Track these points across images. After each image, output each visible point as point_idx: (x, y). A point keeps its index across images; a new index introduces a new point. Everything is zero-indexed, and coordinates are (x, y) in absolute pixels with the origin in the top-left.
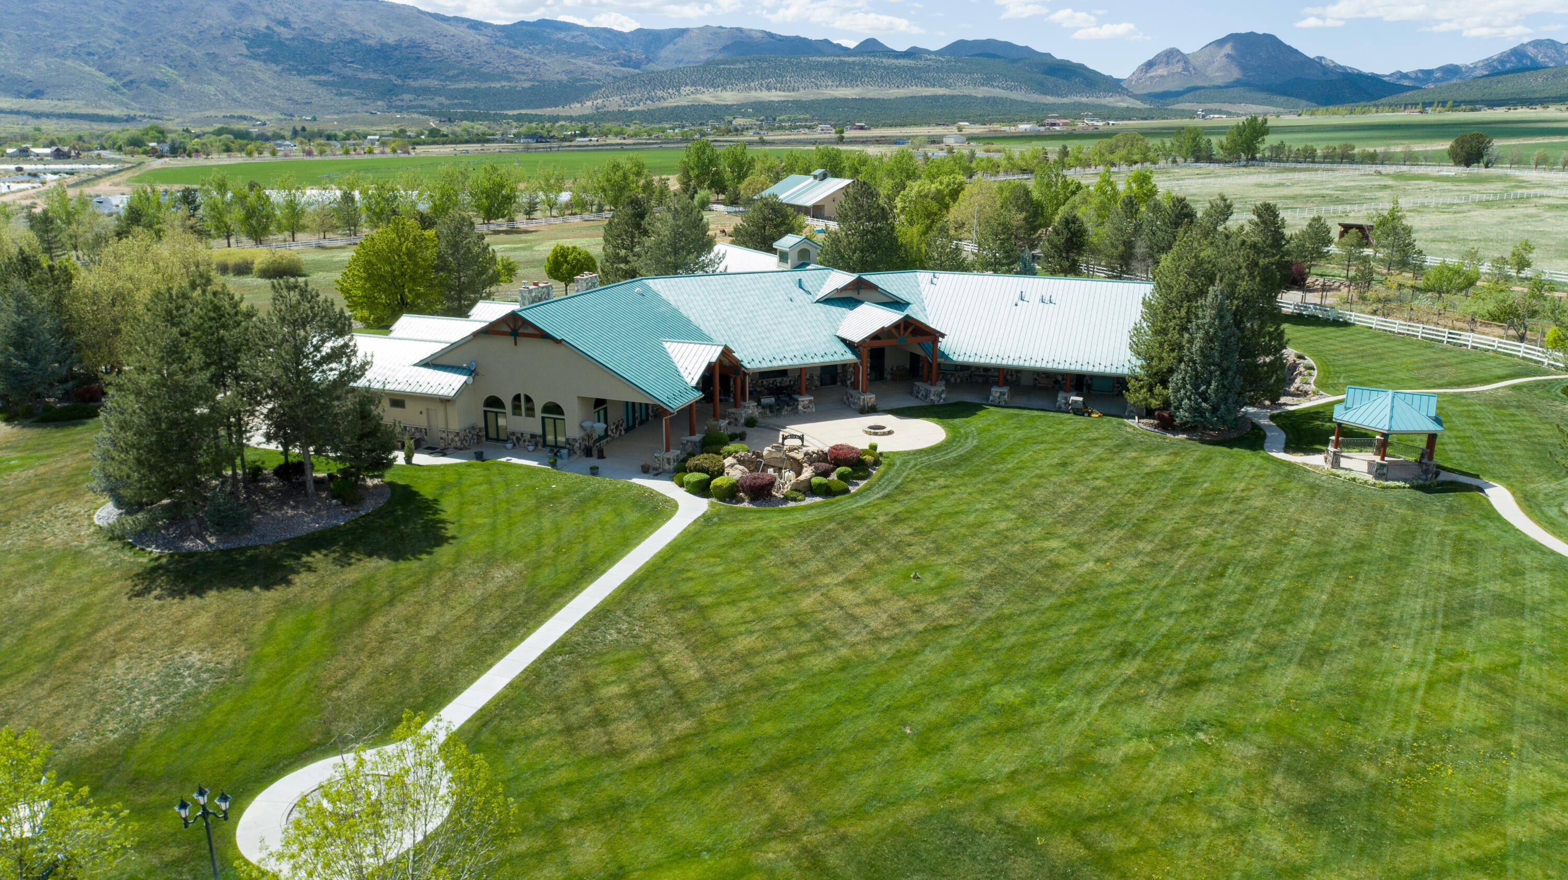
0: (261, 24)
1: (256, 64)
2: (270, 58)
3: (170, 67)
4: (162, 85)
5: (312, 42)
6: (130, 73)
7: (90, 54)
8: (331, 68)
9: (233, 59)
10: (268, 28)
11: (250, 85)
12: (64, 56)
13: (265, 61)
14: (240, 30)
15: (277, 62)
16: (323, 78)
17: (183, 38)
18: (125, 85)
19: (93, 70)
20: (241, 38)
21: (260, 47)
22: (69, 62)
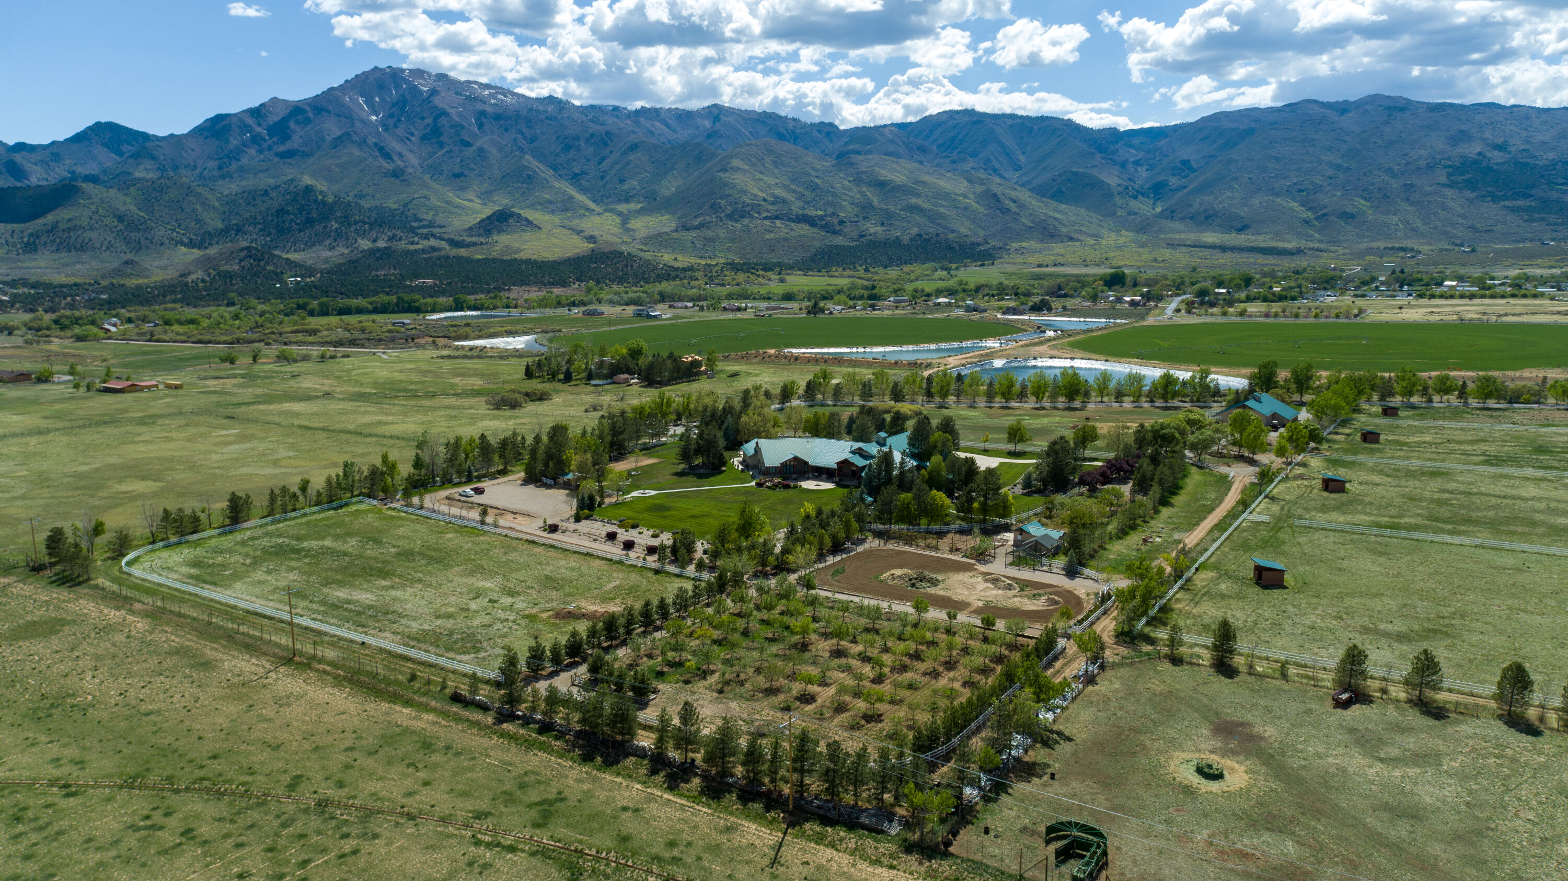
0: (1473, 150)
1: (1449, 192)
2: (1471, 185)
3: (1365, 199)
4: (1348, 217)
5: (1526, 164)
6: (1325, 207)
7: (1301, 191)
8: (1533, 192)
9: (1428, 189)
10: (1480, 154)
11: (1436, 214)
12: (1278, 195)
13: (1460, 189)
14: (1449, 159)
15: (1473, 190)
16: (1519, 203)
17: (1389, 171)
18: (1317, 218)
19: (1295, 205)
20: (1445, 167)
21: (1462, 174)
22: (1278, 200)
